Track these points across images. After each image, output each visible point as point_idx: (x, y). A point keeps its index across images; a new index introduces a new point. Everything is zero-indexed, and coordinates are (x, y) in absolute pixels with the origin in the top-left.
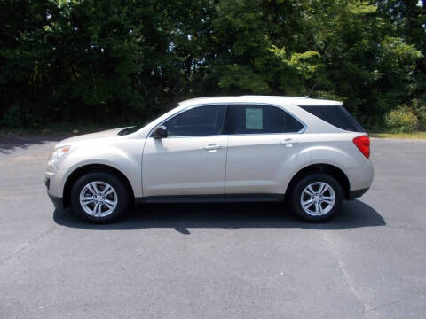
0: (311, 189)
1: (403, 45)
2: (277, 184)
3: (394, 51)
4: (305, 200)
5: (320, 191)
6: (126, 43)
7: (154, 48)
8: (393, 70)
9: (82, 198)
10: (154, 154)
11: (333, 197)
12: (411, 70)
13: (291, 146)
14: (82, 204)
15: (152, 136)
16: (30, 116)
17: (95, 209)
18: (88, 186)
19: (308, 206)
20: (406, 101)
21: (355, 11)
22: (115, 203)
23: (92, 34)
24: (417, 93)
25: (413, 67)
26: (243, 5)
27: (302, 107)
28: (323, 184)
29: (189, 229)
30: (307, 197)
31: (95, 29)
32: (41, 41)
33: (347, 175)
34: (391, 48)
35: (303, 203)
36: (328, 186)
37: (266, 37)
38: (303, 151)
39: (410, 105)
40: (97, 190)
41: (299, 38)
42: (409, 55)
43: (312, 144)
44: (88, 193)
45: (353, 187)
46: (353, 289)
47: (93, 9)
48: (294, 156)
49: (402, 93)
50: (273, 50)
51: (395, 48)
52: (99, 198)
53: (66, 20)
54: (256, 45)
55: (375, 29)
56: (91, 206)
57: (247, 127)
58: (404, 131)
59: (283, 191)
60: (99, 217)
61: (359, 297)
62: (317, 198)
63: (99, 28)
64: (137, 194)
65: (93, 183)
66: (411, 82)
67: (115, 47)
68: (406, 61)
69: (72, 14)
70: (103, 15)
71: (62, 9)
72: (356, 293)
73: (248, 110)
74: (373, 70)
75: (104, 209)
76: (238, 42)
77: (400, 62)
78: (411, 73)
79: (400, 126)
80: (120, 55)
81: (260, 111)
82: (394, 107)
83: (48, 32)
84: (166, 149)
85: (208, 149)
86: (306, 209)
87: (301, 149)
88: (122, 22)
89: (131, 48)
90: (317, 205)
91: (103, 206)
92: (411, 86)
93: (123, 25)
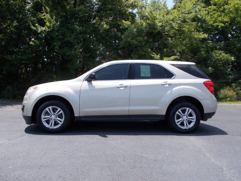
0: (181, 112)
1: (223, 54)
2: (161, 109)
3: (219, 58)
4: (177, 119)
5: (186, 113)
6: (73, 52)
7: (88, 55)
8: (219, 68)
9: (43, 116)
10: (87, 90)
11: (194, 117)
12: (229, 68)
13: (167, 85)
14: (43, 120)
15: (86, 80)
16: (17, 92)
17: (50, 123)
18: (47, 109)
19: (180, 123)
20: (228, 84)
21: (196, 36)
22: (63, 120)
23: (55, 46)
24: (235, 80)
25: (230, 66)
26: (136, 34)
27: (173, 65)
28: (188, 109)
29: (107, 136)
30: (179, 117)
31: (57, 44)
32: (27, 51)
33: (202, 103)
34: (217, 56)
35: (176, 121)
36: (191, 110)
37: (149, 50)
38: (174, 89)
39: (231, 86)
40: (52, 112)
41: (167, 50)
42: (227, 60)
43: (180, 85)
44: (47, 113)
45: (206, 111)
46: (213, 161)
47: (57, 33)
48: (169, 92)
49: (226, 80)
50: (153, 56)
51: (219, 56)
52: (53, 117)
53: (42, 39)
54: (144, 53)
55: (207, 47)
56: (48, 122)
57: (142, 76)
58: (230, 101)
59: (164, 113)
60: (53, 129)
61: (218, 164)
62: (185, 118)
63: (59, 43)
64: (76, 114)
65: (50, 107)
66: (230, 74)
67: (67, 54)
68: (226, 63)
69: (46, 36)
70: (62, 37)
71: (40, 33)
72: (216, 163)
73: (141, 66)
74: (209, 67)
75: (56, 124)
76: (134, 52)
77: (222, 64)
78: (229, 70)
79: (227, 98)
80: (70, 58)
81: (149, 67)
82: (222, 88)
83: (32, 45)
84: (94, 87)
85: (119, 87)
86: (178, 124)
87: (173, 88)
88: (72, 41)
89: (76, 54)
90: (185, 122)
91: (55, 122)
92: (230, 76)
93: (72, 43)
